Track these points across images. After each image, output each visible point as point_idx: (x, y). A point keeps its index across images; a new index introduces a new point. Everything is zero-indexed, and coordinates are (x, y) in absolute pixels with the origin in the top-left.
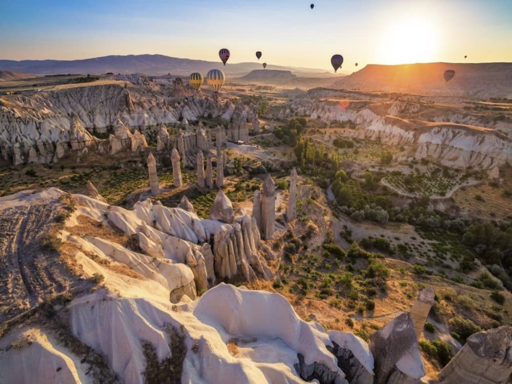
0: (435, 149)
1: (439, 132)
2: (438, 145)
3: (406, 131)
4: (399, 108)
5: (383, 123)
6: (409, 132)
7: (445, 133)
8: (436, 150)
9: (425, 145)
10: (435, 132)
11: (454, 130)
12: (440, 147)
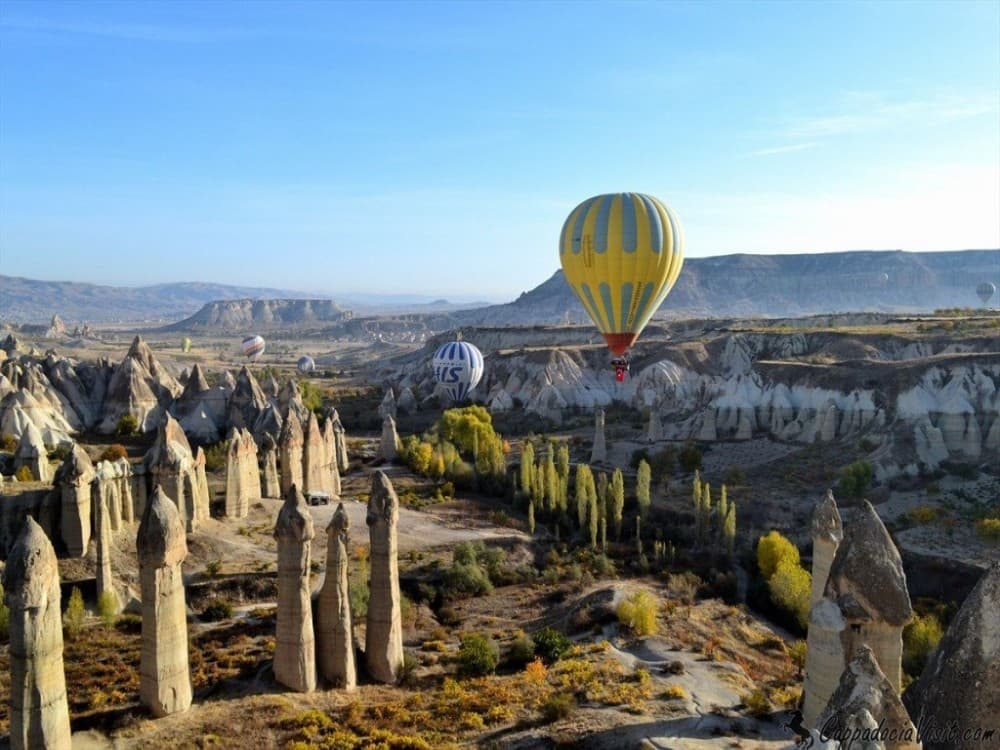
0: (963, 428)
1: (946, 380)
2: (966, 415)
3: (847, 393)
4: (749, 350)
5: (756, 383)
6: (856, 395)
7: (969, 381)
8: (966, 432)
9: (928, 421)
10: (935, 382)
11: (987, 367)
12: (973, 420)
